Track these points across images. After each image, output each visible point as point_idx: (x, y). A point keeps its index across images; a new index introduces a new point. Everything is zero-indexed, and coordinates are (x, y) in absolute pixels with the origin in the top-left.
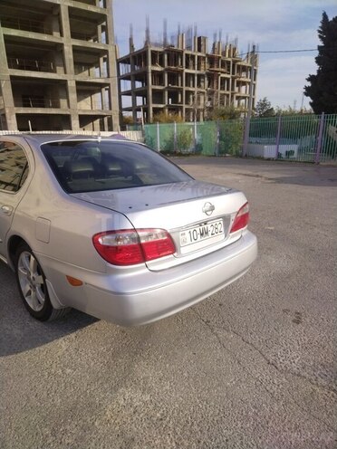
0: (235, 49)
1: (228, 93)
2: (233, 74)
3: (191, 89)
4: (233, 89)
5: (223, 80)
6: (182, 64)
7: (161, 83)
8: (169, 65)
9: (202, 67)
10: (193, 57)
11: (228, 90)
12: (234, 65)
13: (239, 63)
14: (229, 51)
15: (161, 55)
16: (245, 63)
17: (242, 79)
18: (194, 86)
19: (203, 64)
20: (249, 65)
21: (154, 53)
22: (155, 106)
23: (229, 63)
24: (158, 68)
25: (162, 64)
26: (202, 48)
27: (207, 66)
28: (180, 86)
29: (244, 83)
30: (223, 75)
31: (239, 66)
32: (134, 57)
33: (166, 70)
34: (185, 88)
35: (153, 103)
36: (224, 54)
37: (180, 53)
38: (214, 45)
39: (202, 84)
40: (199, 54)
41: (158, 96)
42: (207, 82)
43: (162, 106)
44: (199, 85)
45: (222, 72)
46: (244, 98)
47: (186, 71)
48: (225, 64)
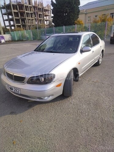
0: (42, 4)
1: (42, 19)
2: (43, 12)
4: (43, 18)
5: (40, 14)
6: (24, 9)
7: (18, 16)
8: (19, 10)
9: (32, 10)
10: (28, 6)
11: (42, 18)
13: (44, 9)
14: (40, 4)
15: (16, 6)
16: (46, 8)
18: (30, 17)
20: (47, 9)
21: (13, 5)
22: (17, 24)
23: (41, 8)
24: (16, 11)
25: (17, 9)
26: (31, 3)
27: (33, 10)
28: (25, 17)
29: (47, 15)
30: (39, 13)
31: (44, 10)
32: (6, 7)
33: (19, 11)
34: (27, 18)
35: (16, 24)
36: (38, 5)
37: (23, 5)
38: (35, 2)
39: (33, 16)
40: (30, 6)
41: (17, 21)
42: (34, 16)
43: (20, 24)
45: (39, 12)
46: (48, 20)
47: (26, 12)
48: (39, 9)
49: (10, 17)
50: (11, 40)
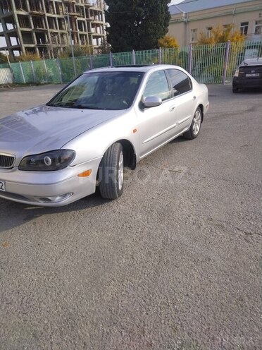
1: (85, 33)
2: (87, 17)
3: (54, 31)
4: (89, 30)
5: (80, 22)
6: (43, 9)
7: (28, 26)
8: (31, 10)
9: (61, 12)
11: (85, 31)
12: (87, 10)
13: (91, 8)
16: (96, 8)
17: (95, 22)
18: (57, 28)
19: (60, 8)
20: (99, 9)
22: (27, 45)
23: (82, 7)
24: (23, 13)
25: (25, 9)
27: (65, 10)
28: (45, 29)
29: (98, 25)
30: (79, 19)
31: (91, 10)
33: (31, 14)
34: (49, 30)
35: (24, 43)
39: (63, 26)
41: (27, 36)
42: (67, 25)
43: (32, 46)
44: (61, 28)
45: (78, 16)
46: (100, 37)
47: (47, 15)
48: (79, 9)
49: (10, 27)
50: (11, 82)
